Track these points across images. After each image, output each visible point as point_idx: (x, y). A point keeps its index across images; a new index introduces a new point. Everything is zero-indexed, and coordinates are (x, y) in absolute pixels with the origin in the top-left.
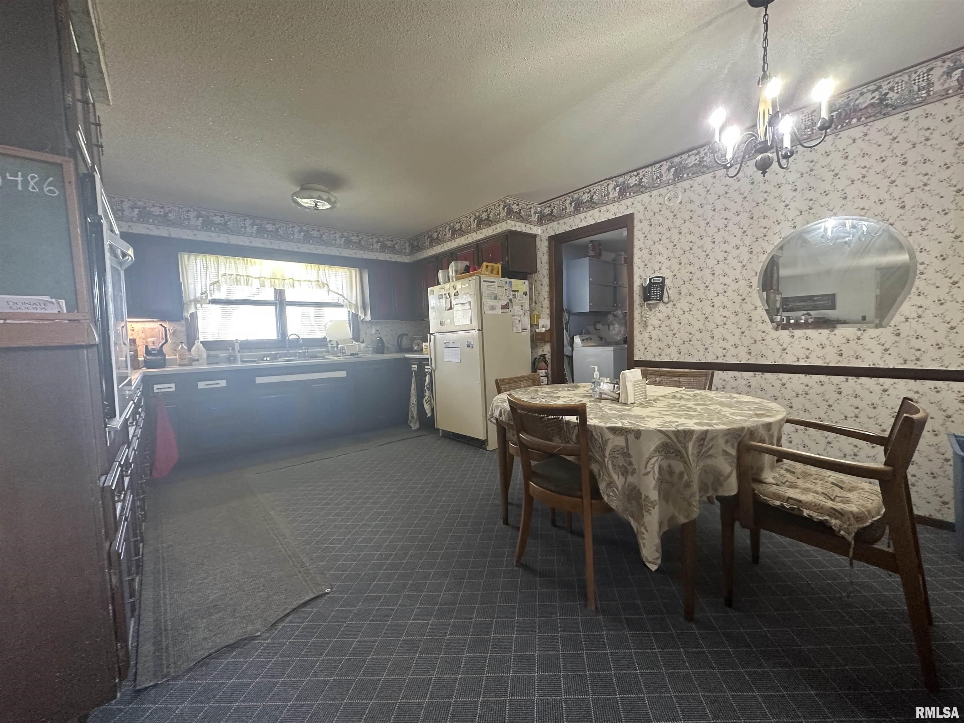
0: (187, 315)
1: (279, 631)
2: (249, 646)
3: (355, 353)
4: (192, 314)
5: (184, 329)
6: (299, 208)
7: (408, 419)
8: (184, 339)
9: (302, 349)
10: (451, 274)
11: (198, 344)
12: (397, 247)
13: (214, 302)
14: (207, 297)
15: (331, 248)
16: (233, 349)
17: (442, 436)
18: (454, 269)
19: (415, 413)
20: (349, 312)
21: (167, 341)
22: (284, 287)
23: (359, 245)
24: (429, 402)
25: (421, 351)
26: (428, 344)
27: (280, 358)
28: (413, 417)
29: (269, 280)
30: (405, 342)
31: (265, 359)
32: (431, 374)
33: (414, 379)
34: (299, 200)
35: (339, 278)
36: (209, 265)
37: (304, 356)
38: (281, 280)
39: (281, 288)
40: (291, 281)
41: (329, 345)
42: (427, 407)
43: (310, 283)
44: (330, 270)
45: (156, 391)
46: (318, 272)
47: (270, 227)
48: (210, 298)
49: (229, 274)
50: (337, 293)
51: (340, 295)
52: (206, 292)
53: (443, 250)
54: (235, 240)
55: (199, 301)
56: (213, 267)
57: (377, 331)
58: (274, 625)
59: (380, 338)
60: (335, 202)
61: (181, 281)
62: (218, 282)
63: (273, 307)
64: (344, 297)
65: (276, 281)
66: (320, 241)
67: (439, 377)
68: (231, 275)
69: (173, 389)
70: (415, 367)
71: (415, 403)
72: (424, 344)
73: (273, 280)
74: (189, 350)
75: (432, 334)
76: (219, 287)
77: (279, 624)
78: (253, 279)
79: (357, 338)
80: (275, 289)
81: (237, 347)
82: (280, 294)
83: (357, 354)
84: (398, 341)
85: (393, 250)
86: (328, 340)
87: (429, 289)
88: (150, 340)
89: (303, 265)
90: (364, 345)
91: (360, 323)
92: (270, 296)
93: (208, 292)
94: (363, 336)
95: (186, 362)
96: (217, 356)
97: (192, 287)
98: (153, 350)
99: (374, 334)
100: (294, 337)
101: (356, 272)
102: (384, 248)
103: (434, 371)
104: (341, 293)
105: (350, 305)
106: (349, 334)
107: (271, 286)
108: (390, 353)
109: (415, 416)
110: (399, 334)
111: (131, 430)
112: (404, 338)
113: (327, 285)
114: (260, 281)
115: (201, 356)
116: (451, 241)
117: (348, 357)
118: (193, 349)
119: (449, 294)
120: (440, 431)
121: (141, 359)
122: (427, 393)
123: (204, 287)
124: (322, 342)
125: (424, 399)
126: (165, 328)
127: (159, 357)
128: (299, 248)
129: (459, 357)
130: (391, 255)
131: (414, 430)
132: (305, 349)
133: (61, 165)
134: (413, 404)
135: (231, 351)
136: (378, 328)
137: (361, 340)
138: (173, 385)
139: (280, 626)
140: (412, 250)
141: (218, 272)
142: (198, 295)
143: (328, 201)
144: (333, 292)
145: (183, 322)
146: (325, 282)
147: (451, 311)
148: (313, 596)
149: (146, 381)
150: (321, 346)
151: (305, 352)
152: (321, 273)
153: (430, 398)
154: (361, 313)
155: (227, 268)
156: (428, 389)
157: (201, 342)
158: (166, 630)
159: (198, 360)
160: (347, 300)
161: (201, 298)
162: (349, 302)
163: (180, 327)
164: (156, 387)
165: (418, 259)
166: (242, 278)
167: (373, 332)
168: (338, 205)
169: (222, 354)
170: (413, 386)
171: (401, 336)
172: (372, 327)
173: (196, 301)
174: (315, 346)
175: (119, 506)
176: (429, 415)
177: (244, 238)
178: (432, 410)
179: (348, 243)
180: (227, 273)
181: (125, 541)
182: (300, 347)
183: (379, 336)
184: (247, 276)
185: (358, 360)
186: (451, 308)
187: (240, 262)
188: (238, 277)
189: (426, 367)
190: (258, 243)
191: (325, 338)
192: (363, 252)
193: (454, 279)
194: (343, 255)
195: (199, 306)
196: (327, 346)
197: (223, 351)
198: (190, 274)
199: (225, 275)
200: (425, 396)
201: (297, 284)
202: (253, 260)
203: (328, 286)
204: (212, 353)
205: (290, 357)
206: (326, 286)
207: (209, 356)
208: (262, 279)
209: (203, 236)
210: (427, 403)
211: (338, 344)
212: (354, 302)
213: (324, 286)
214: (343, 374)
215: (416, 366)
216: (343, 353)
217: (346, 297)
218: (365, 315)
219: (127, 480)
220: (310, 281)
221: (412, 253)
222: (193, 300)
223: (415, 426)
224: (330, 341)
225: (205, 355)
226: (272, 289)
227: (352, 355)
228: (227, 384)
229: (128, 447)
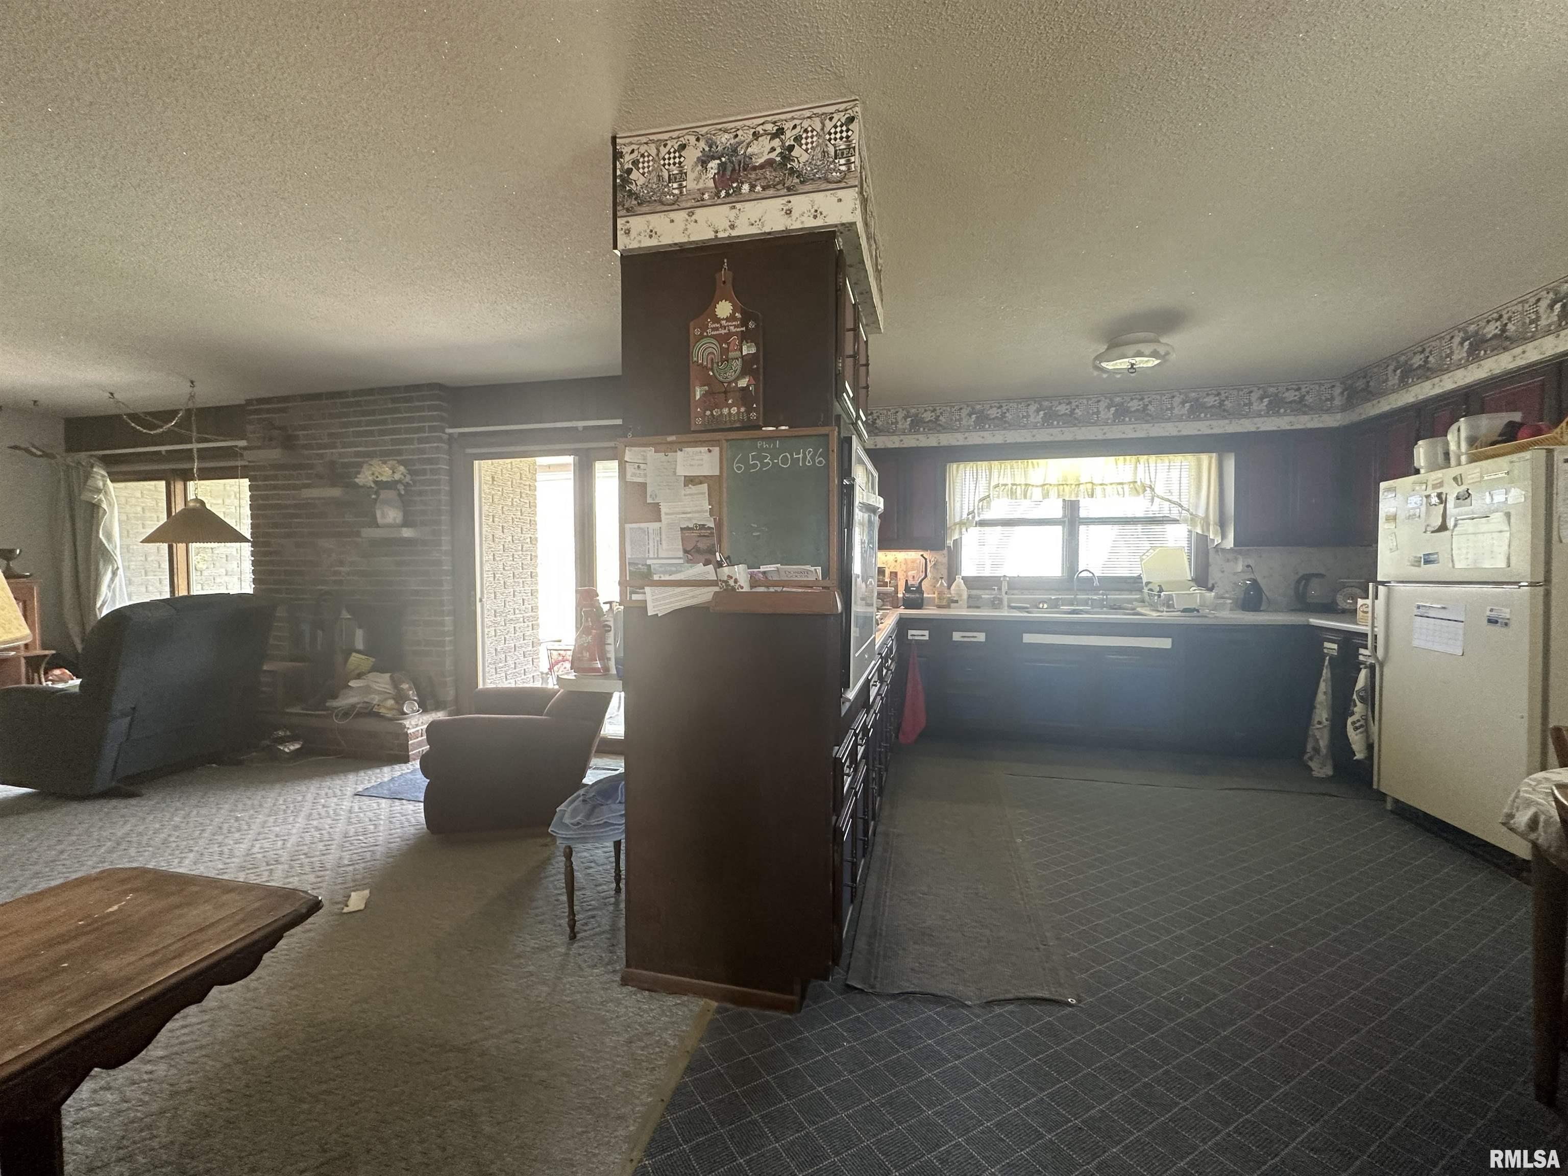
0: (950, 542)
1: (992, 1017)
2: (954, 1011)
3: (1193, 607)
4: (955, 541)
5: (945, 560)
6: (1105, 376)
7: (1304, 752)
8: (944, 572)
9: (1095, 594)
10: (1453, 447)
11: (959, 580)
12: (1309, 399)
13: (982, 523)
14: (974, 517)
15: (1163, 425)
16: (1000, 589)
17: (1392, 812)
18: (1463, 434)
19: (1323, 743)
20: (1190, 531)
21: (926, 576)
22: (1077, 496)
23: (1221, 412)
24: (1364, 727)
25: (1351, 614)
26: (1369, 602)
27: (1063, 605)
28: (1317, 750)
29: (1056, 488)
30: (1315, 591)
31: (1041, 606)
32: (1372, 668)
33: (1326, 673)
34: (1104, 365)
35: (1175, 474)
36: (980, 477)
37: (1101, 604)
38: (1073, 487)
39: (1073, 498)
40: (1089, 486)
41: (1146, 590)
42: (1355, 738)
43: (1119, 487)
44: (1159, 461)
45: (910, 637)
46: (1136, 467)
47: (1063, 409)
48: (977, 519)
49: (1003, 485)
50: (1169, 501)
51: (1174, 503)
52: (973, 512)
53: (1438, 391)
54: (1013, 436)
55: (964, 524)
56: (984, 474)
57: (1248, 566)
58: (989, 1003)
59: (1254, 581)
60: (1167, 354)
61: (947, 499)
62: (989, 496)
63: (1060, 528)
64: (1181, 506)
65: (1067, 488)
66: (1144, 415)
67: (1390, 677)
68: (1006, 485)
69: (927, 638)
70: (1331, 647)
71: (1326, 723)
72: (1360, 602)
73: (1061, 487)
74: (949, 587)
75: (1383, 583)
76: (989, 503)
77: (996, 1007)
78: (1034, 488)
79: (1202, 580)
80: (1064, 500)
81: (1005, 587)
82: (1072, 507)
83: (1198, 611)
84: (1296, 589)
85: (1300, 406)
86: (1144, 581)
87: (1383, 485)
88: (910, 573)
89: (1111, 460)
90: (1213, 594)
91: (1212, 553)
92: (1055, 510)
93: (976, 511)
94: (1215, 575)
95: (944, 603)
96: (978, 598)
97: (958, 505)
98: (913, 586)
99: (1243, 572)
100: (1084, 574)
101: (1211, 458)
102: (1276, 405)
103: (1382, 665)
104: (1175, 498)
105: (1192, 520)
106: (1186, 572)
107: (1059, 496)
108: (1276, 611)
109: (1324, 751)
110: (1301, 574)
111: (873, 692)
112: (1315, 583)
113: (1150, 487)
114: (1043, 490)
115: (960, 596)
116: (1465, 367)
117: (1179, 613)
118: (953, 587)
119: (1439, 496)
120: (1389, 800)
121: (900, 595)
122: (1359, 709)
123: (971, 505)
124: (1133, 584)
125: (1350, 720)
126: (926, 559)
127: (917, 595)
128: (1105, 434)
129: (1460, 643)
130: (1292, 418)
131: (1321, 780)
132: (1103, 594)
133: (827, 435)
134: (1319, 723)
135: (996, 592)
136: (1250, 562)
137: (1210, 586)
138: (926, 633)
139: (998, 1010)
140: (1349, 398)
141: (990, 483)
142: (965, 516)
143: (1155, 354)
144: (1162, 498)
145: (945, 552)
146: (1148, 482)
147: (1447, 533)
148: (1047, 995)
149: (903, 625)
150: (1130, 591)
151: (1103, 600)
152: (1141, 467)
153: (1366, 720)
154: (1215, 534)
155: (1001, 478)
156: (1363, 700)
157: (963, 578)
158: (881, 935)
159: (957, 602)
160: (1188, 510)
161: (968, 519)
162: (1191, 514)
163: (941, 557)
164: (911, 632)
165: (1364, 416)
166: (1019, 487)
167: (1240, 568)
168: (1173, 357)
169: (986, 596)
170: (1323, 686)
171: (1307, 578)
172: (1236, 559)
173: (962, 524)
174: (1121, 590)
175: (848, 781)
176: (1359, 756)
177: (1024, 432)
178: (1370, 747)
179: (1197, 410)
180: (1001, 482)
181: (851, 817)
182: (1095, 590)
183: (1252, 576)
184: (1026, 485)
185: (1197, 621)
186: (1443, 528)
187: (1019, 465)
188: (1014, 487)
189: (1362, 651)
190: (1043, 436)
191: (1139, 577)
192: (1227, 421)
193: (1464, 459)
194: (1184, 433)
195: (964, 530)
196: (1140, 590)
197: (987, 591)
198: (958, 490)
199: (997, 486)
200: (1353, 714)
201: (1098, 490)
202: (1035, 461)
203: (1152, 489)
204: (974, 592)
205: (1077, 605)
206: (1148, 489)
207: (969, 597)
208: (1046, 487)
209: (975, 438)
210: (1356, 729)
211: (1161, 591)
212: (1201, 513)
213: (1145, 490)
214: (1165, 643)
215: (1335, 646)
216: (1168, 607)
217: (1186, 506)
218: (1224, 536)
219: (861, 750)
220: (1121, 484)
221: (1349, 405)
222: (958, 524)
223: (1321, 769)
224: (1148, 583)
225: (965, 596)
226: (1060, 500)
227: (1184, 611)
228: (986, 638)
229: (868, 713)
